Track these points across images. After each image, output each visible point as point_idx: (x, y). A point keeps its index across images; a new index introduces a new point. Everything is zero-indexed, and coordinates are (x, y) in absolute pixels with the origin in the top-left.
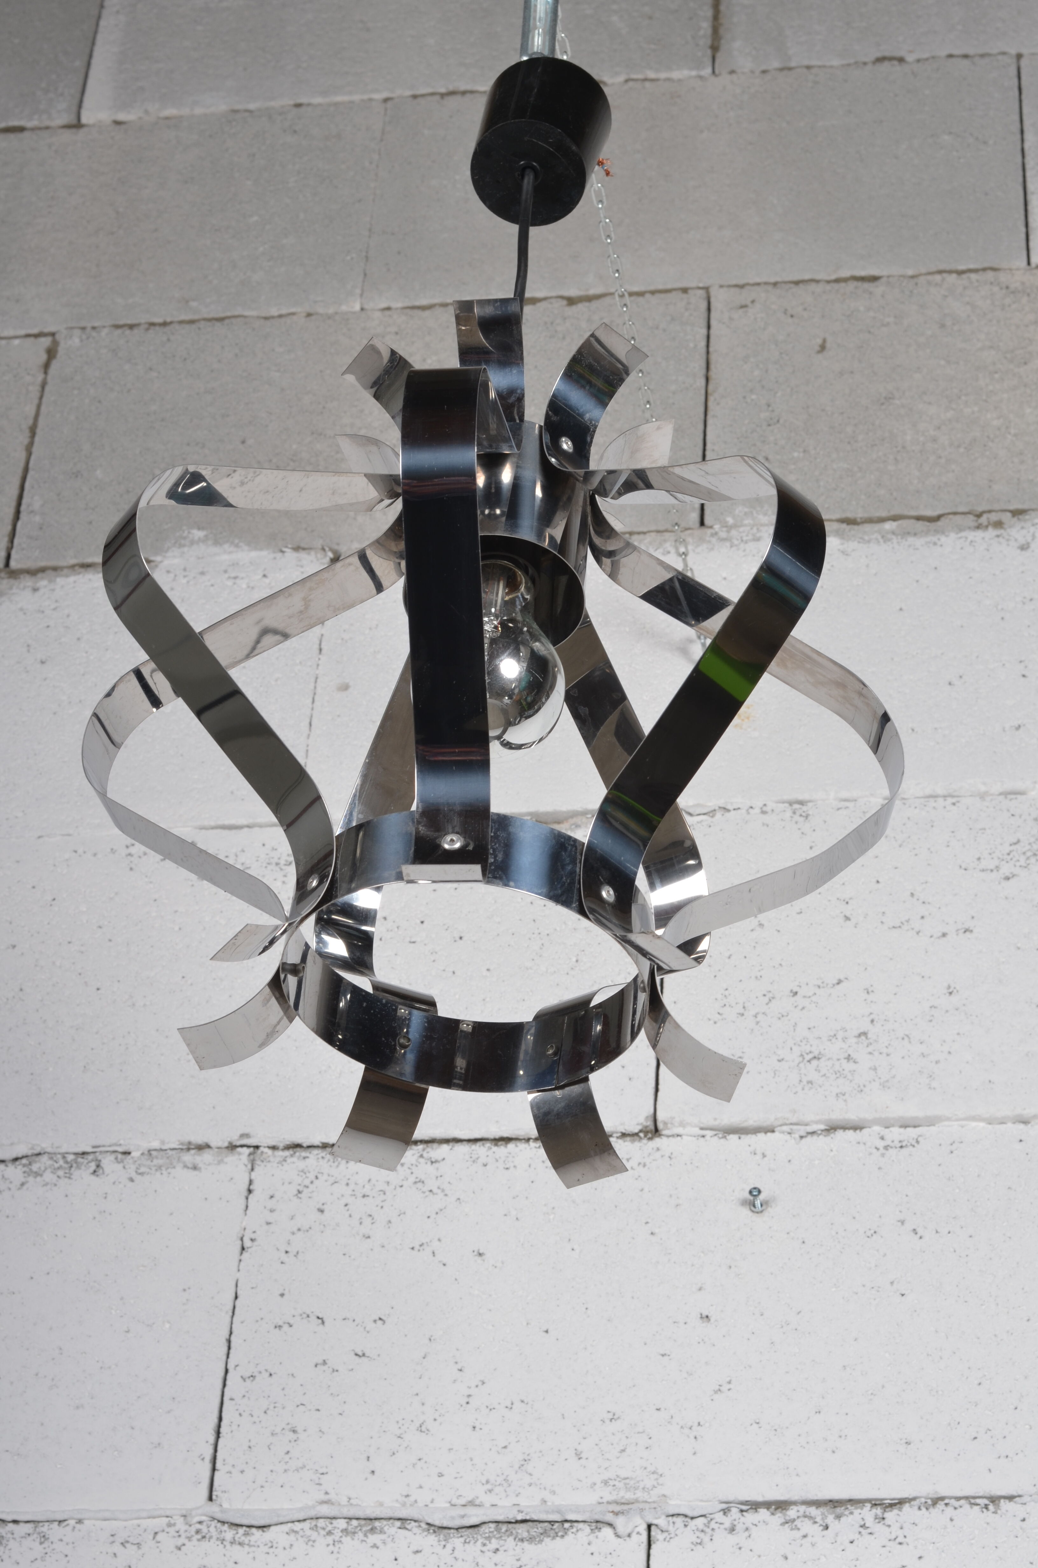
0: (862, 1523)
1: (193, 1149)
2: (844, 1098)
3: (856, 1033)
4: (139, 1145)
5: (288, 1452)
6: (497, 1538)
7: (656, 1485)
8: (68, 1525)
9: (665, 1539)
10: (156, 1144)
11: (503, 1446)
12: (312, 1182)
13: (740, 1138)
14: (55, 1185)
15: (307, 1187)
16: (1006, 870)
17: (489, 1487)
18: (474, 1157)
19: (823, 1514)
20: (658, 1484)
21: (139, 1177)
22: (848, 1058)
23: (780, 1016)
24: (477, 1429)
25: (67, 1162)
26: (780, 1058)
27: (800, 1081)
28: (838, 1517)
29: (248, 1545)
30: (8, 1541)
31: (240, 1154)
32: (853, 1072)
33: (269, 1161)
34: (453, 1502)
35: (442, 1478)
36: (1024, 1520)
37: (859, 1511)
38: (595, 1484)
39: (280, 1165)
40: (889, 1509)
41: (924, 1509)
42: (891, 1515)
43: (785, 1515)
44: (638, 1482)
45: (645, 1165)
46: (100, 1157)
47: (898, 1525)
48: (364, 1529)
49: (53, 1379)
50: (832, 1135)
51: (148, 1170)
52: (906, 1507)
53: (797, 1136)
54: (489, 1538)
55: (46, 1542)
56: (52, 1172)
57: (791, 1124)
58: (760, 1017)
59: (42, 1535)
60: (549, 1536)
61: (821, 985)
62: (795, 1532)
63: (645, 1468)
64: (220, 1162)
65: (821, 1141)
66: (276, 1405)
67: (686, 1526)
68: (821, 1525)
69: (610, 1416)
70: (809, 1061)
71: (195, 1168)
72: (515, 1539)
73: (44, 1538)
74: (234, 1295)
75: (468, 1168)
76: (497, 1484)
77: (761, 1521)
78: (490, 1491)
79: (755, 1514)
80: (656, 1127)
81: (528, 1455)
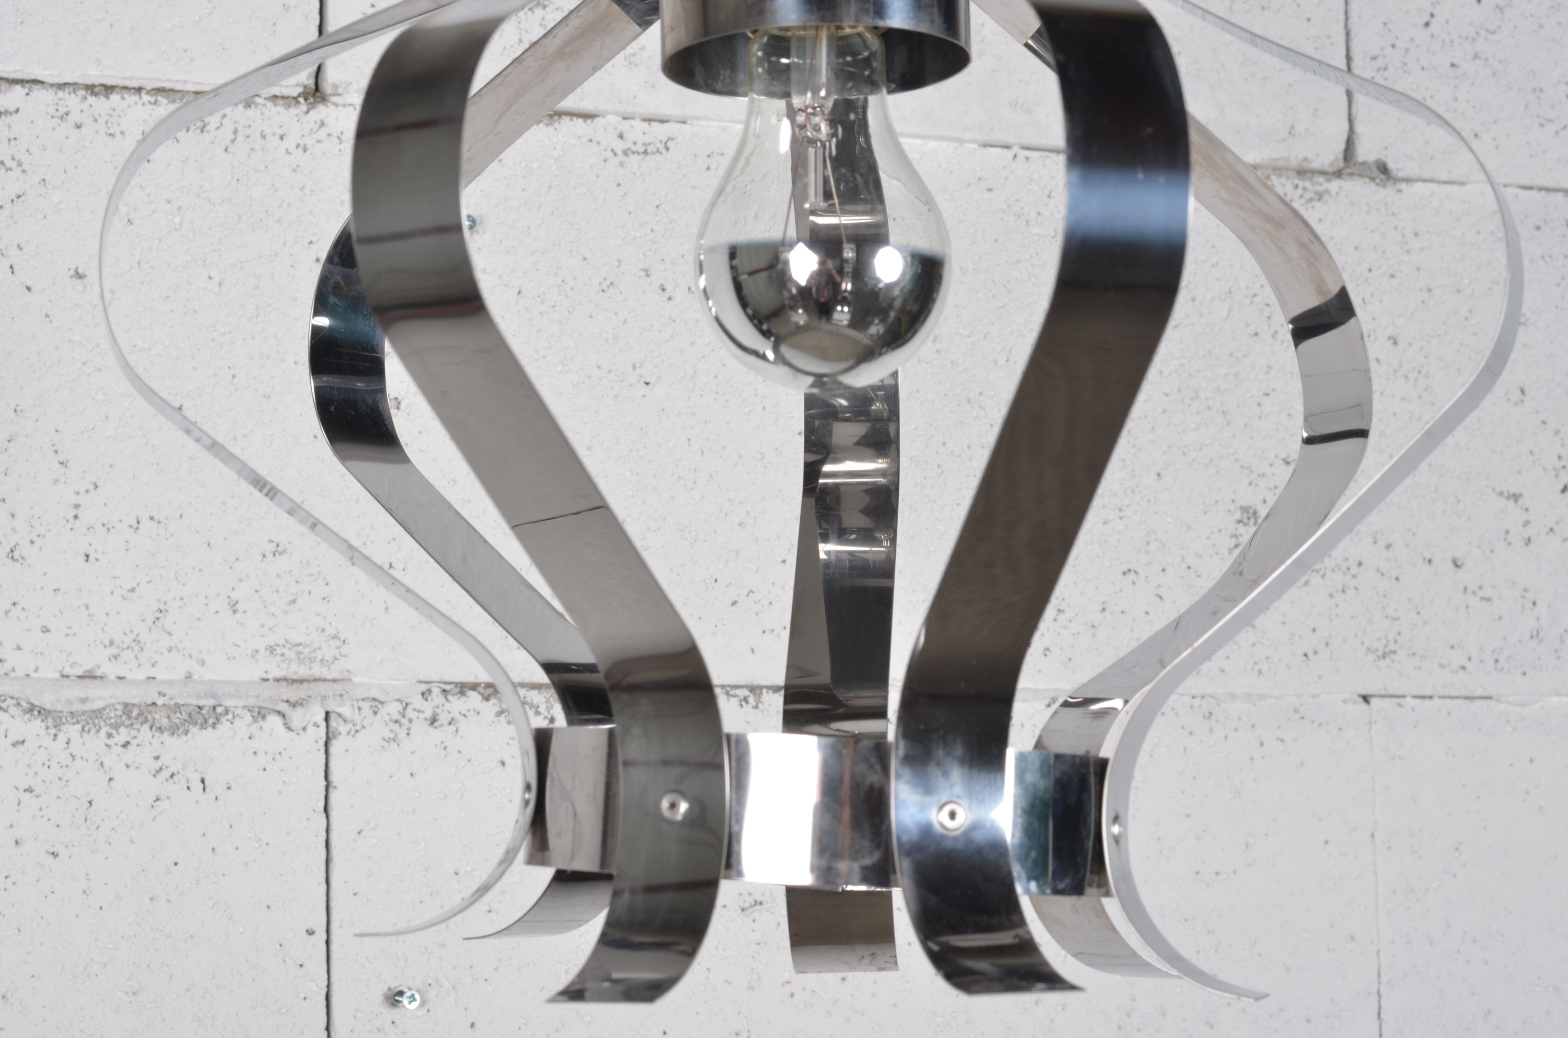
6: (127, 727)
7: (338, 657)
9: (348, 733)
11: (130, 587)
17: (113, 650)
18: (62, 110)
19: (548, 701)
20: (341, 655)
24: (91, 559)
27: (520, 41)
34: (65, 673)
35: (48, 634)
38: (257, 652)
44: (314, 651)
45: (305, 150)
50: (556, 125)
54: (116, 727)
60: (196, 723)
63: (323, 630)
67: (375, 713)
69: (273, 547)
72: (151, 728)
75: (54, 129)
76: (125, 646)
77: (472, 712)
78: (116, 657)
79: (464, 699)
80: (317, 88)
81: (165, 603)
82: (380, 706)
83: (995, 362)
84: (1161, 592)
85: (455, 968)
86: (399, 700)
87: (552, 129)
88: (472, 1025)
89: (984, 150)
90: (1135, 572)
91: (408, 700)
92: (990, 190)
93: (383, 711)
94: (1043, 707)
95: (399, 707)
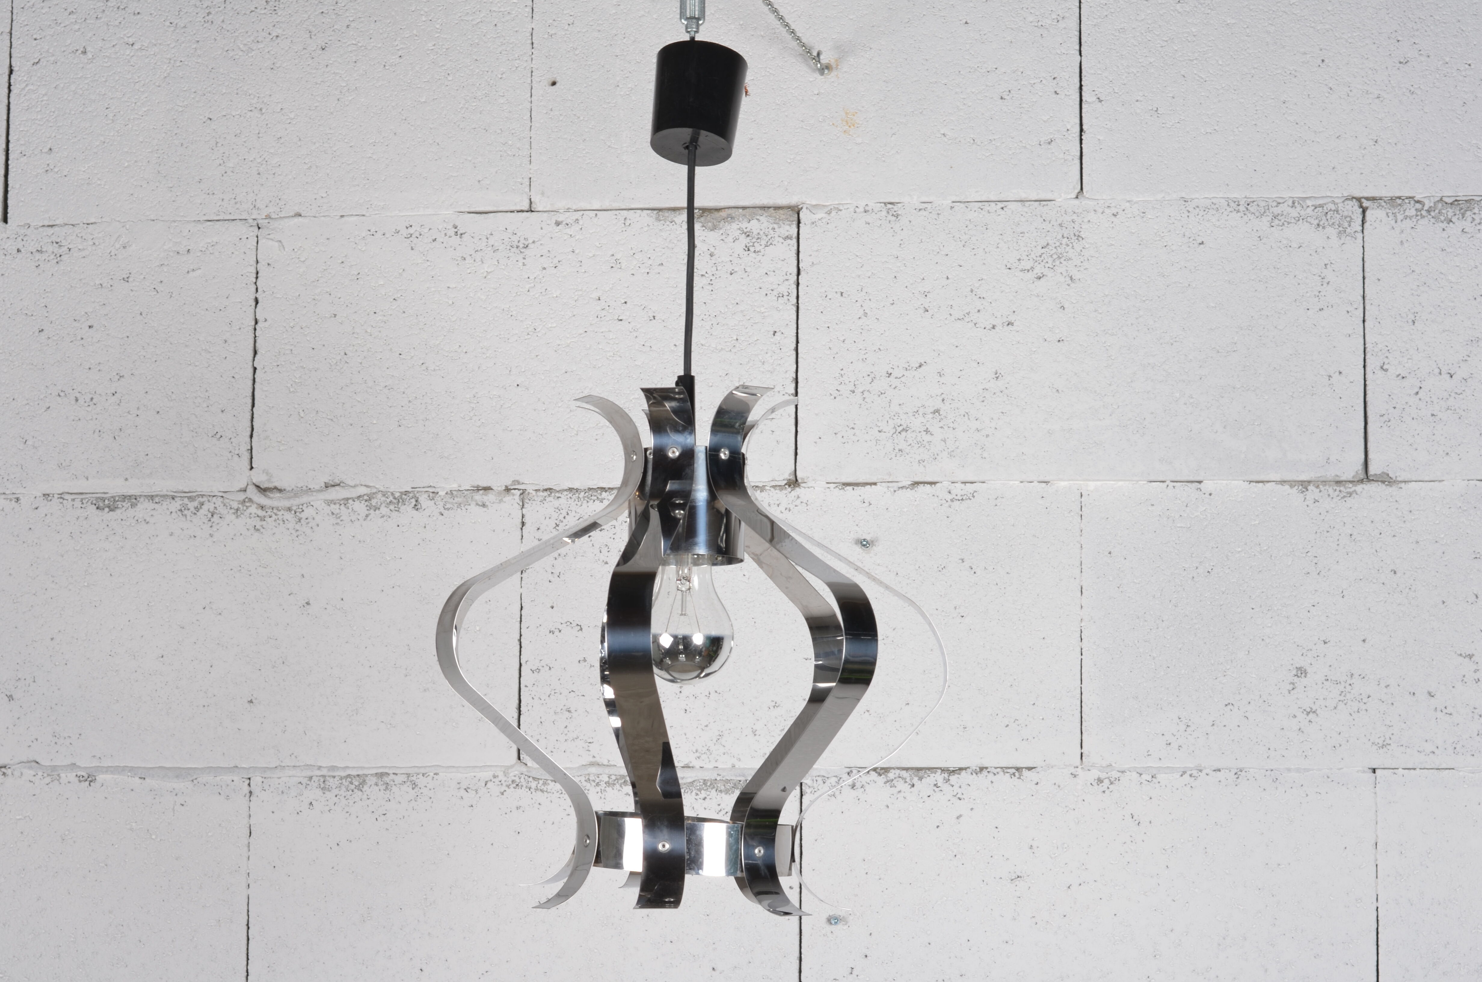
0: (936, 783)
1: (481, 490)
2: (924, 464)
3: (932, 410)
4: (443, 487)
5: (566, 727)
6: (705, 790)
8: (429, 775)
9: (811, 792)
10: (454, 486)
11: (705, 724)
12: (564, 518)
13: (853, 489)
14: (390, 517)
15: (562, 522)
16: (1038, 270)
17: (698, 754)
19: (911, 776)
21: (446, 511)
22: (927, 431)
23: (880, 393)
24: (688, 712)
25: (395, 498)
26: (880, 429)
27: (894, 449)
28: (921, 779)
29: (546, 791)
30: (391, 787)
31: (513, 495)
32: (929, 442)
33: (534, 500)
36: (1037, 784)
37: (933, 775)
39: (541, 503)
40: (953, 773)
41: (974, 774)
42: (953, 779)
43: (886, 776)
45: (790, 510)
46: (417, 495)
47: (959, 785)
48: (620, 782)
49: (406, 669)
50: (916, 489)
51: (452, 506)
52: (963, 772)
53: (892, 490)
54: (700, 790)
55: (416, 788)
56: (386, 507)
57: (888, 482)
58: (866, 394)
59: (413, 782)
61: (908, 368)
62: (893, 789)
64: (501, 501)
65: (909, 493)
66: (556, 691)
67: (824, 783)
68: (910, 784)
69: (773, 704)
70: (899, 433)
71: (484, 505)
72: (716, 791)
73: (414, 785)
74: (520, 606)
76: (703, 753)
77: (872, 781)
78: (699, 758)
79: (868, 775)
80: (797, 480)
81: (722, 732)
82: (826, 779)
83: (1154, 597)
84: (1247, 714)
85: (862, 906)
86: (836, 776)
87: (914, 491)
88: (871, 934)
89: (1150, 484)
90: (1232, 704)
91: (840, 776)
92: (1153, 505)
93: (828, 782)
94: (1178, 776)
95: (836, 779)
